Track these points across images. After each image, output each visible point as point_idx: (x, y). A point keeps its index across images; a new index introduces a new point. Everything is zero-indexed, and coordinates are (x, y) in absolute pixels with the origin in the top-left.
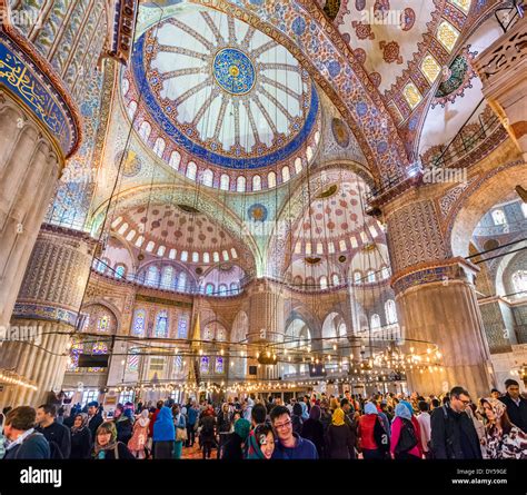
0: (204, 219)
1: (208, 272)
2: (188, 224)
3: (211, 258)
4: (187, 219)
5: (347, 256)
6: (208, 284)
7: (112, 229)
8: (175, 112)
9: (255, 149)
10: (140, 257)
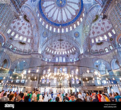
1: (70, 55)
3: (70, 52)
6: (70, 59)
7: (46, 51)
8: (52, 19)
9: (72, 17)
10: (54, 56)
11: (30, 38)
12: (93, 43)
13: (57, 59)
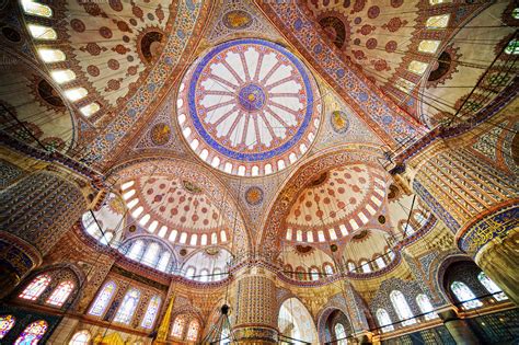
0: (202, 200)
1: (193, 254)
2: (186, 203)
3: (199, 240)
4: (187, 198)
5: (338, 245)
6: (189, 267)
7: (121, 191)
8: (204, 115)
9: (256, 148)
10: (133, 228)
11: (101, 106)
12: (288, 242)
13: (137, 248)
